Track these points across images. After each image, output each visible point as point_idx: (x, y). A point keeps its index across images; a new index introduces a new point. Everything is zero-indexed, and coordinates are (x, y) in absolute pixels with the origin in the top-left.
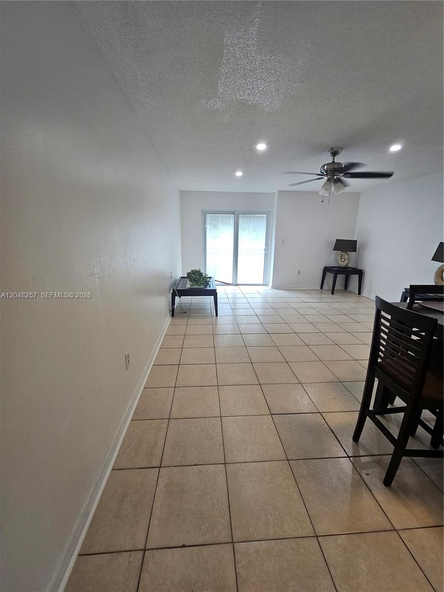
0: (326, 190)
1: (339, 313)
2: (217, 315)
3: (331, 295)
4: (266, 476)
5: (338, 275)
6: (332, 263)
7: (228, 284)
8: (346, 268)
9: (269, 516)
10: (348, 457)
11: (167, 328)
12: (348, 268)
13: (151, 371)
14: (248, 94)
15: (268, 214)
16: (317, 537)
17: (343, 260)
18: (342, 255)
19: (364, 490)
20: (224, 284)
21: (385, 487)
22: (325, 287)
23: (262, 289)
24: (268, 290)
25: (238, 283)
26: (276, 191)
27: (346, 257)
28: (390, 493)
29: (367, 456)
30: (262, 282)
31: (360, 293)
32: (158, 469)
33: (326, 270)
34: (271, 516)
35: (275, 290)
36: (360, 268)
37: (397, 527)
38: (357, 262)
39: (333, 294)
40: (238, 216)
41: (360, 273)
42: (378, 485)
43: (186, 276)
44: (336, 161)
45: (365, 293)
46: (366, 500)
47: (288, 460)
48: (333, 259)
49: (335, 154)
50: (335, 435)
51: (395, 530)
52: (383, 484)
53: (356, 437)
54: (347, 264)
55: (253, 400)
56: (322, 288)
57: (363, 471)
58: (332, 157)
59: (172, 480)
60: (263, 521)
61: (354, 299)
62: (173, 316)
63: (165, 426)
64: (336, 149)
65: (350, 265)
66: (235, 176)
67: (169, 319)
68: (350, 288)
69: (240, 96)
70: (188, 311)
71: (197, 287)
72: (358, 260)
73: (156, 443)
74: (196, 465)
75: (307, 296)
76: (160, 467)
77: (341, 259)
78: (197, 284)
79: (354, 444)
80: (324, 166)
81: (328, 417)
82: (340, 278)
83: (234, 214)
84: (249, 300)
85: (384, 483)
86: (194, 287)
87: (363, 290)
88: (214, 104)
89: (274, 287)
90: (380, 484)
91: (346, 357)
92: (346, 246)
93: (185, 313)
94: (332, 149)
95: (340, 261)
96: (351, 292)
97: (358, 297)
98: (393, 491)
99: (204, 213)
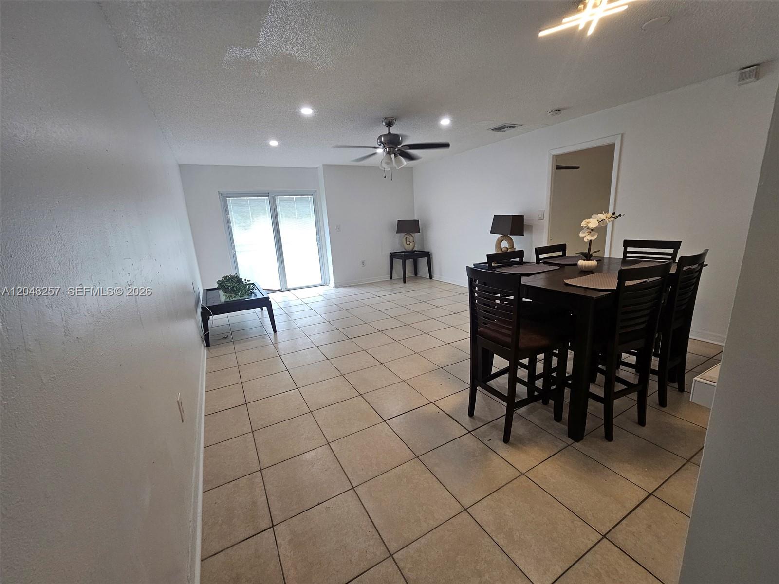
0: (388, 164)
1: (417, 301)
2: (275, 331)
3: (403, 285)
4: (401, 480)
5: (407, 260)
6: (398, 249)
7: (275, 291)
8: (413, 251)
9: (418, 515)
10: (470, 432)
11: (205, 364)
12: (415, 252)
13: (205, 423)
14: (297, 49)
15: (314, 194)
16: (466, 510)
17: (408, 243)
18: (407, 237)
19: (490, 453)
20: (270, 292)
21: (505, 445)
22: (395, 276)
23: (322, 290)
24: (330, 289)
25: (289, 287)
26: (319, 165)
27: (411, 239)
28: (511, 448)
29: (484, 425)
30: (320, 282)
31: (431, 278)
32: (271, 529)
33: (393, 256)
34: (420, 514)
35: (339, 289)
36: (426, 250)
37: (523, 471)
38: (422, 244)
39: (405, 282)
40: (274, 199)
41: (428, 255)
42: (500, 445)
43: (216, 286)
44: (392, 132)
45: (436, 277)
46: (496, 461)
47: (418, 457)
48: (397, 243)
49: (389, 124)
50: (452, 418)
51: (522, 474)
52: (503, 443)
53: (471, 413)
54: (414, 247)
55: (359, 414)
56: (391, 278)
57: (485, 439)
58: (387, 128)
59: (295, 532)
60: (413, 521)
61: (428, 284)
62: (208, 345)
63: (258, 480)
64: (390, 119)
65: (416, 249)
66: (268, 146)
67: (204, 352)
68: (419, 274)
69: (287, 50)
70: (230, 335)
71: (239, 298)
72: (423, 241)
73: (254, 503)
74: (319, 504)
75: (379, 289)
76: (273, 526)
77: (407, 242)
78: (236, 294)
79: (472, 419)
80: (381, 137)
81: (441, 404)
82: (409, 262)
83: (268, 196)
84: (312, 306)
85: (504, 441)
86: (234, 299)
87: (433, 274)
88: (251, 54)
89: (337, 285)
90: (501, 444)
91: (439, 343)
92: (408, 227)
93: (226, 338)
94: (386, 118)
95: (405, 245)
96: (422, 278)
97: (430, 282)
98: (513, 445)
99: (224, 197)
